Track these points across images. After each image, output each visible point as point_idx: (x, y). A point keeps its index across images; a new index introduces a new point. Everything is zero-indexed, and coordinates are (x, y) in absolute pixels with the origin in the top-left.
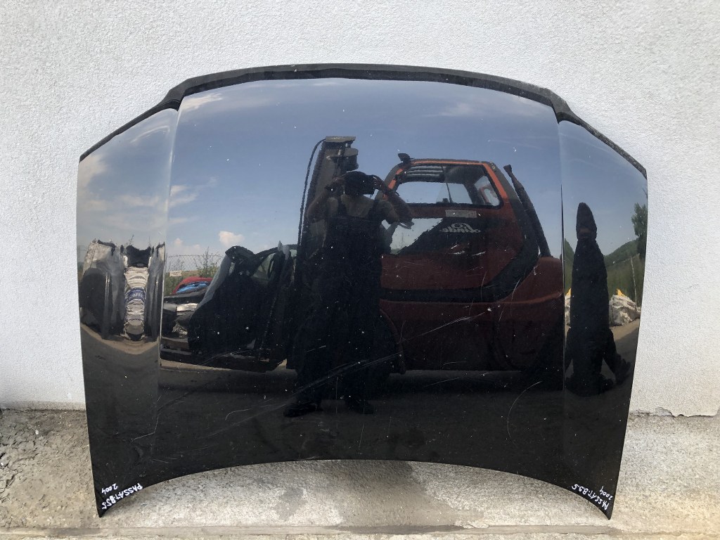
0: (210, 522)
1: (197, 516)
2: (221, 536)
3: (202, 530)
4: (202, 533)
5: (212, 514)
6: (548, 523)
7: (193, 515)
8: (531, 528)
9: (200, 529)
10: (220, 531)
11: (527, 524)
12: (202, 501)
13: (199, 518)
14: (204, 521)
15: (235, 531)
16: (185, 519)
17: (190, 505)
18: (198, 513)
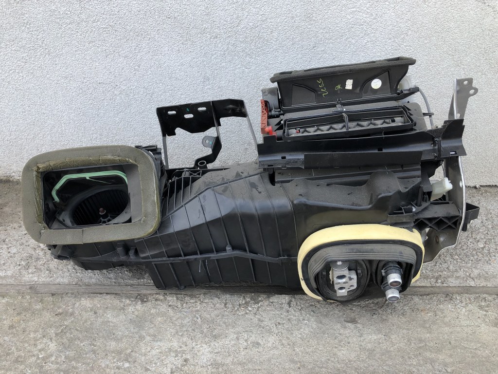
0: (44, 279)
1: (29, 273)
2: (53, 295)
3: (31, 288)
4: (29, 291)
5: (47, 272)
6: (472, 284)
7: (24, 272)
8: (450, 289)
9: (28, 287)
10: (53, 289)
11: (445, 285)
12: (39, 259)
13: (31, 275)
14: (36, 279)
15: (72, 289)
16: (12, 277)
17: (23, 262)
18: (30, 271)
